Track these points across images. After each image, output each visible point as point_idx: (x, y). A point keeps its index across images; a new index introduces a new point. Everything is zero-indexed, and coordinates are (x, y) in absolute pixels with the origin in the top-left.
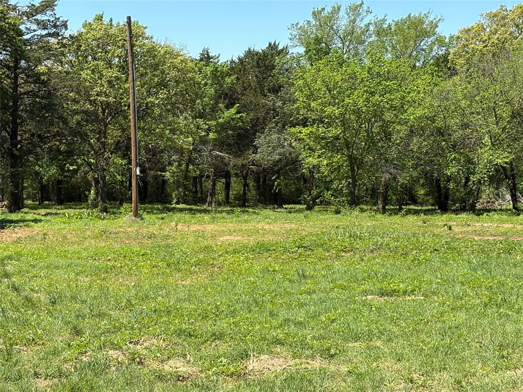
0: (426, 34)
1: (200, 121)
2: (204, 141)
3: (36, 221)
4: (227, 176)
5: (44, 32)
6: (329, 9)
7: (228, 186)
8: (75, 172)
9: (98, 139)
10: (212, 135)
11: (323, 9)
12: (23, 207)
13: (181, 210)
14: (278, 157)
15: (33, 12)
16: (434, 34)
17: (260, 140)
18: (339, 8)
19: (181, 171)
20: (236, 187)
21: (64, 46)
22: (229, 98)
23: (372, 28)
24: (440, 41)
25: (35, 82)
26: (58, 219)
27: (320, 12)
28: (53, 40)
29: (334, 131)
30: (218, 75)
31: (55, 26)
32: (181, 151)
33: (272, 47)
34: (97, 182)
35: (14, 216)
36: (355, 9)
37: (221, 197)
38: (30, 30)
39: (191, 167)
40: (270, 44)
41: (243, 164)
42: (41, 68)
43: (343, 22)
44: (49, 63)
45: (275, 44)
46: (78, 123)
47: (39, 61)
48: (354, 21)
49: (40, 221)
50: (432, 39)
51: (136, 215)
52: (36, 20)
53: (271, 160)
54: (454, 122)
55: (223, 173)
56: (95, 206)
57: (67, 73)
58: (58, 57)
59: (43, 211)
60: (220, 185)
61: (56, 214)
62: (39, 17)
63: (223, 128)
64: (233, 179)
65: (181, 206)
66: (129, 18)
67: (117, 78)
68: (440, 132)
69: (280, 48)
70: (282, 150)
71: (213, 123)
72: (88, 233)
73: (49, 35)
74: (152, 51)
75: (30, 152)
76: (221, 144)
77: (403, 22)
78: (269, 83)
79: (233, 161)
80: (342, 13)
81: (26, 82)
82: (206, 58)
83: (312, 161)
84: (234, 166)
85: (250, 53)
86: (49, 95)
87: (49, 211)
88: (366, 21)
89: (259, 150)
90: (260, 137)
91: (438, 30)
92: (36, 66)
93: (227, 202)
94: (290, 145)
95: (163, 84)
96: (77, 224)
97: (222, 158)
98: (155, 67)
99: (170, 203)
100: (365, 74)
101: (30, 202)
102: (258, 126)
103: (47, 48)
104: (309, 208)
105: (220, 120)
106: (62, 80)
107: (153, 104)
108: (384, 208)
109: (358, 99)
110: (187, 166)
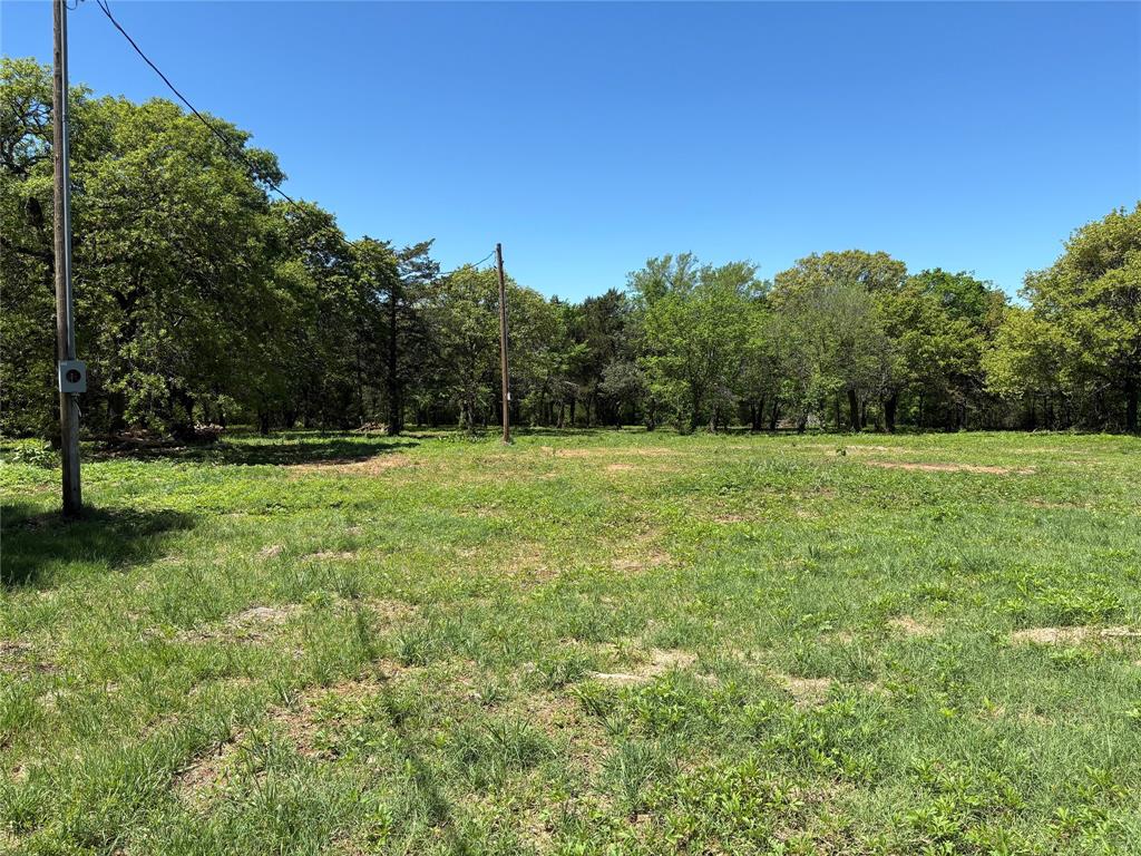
0: (743, 280)
1: (556, 354)
2: (557, 372)
3: (411, 445)
4: (573, 402)
5: (418, 274)
6: (662, 259)
7: (572, 410)
8: (446, 399)
9: (467, 371)
10: (564, 367)
11: (656, 259)
12: (403, 429)
13: (539, 432)
14: (624, 385)
15: (408, 255)
16: (752, 279)
17: (607, 371)
18: (670, 258)
19: (538, 398)
20: (579, 411)
21: (437, 286)
22: (577, 335)
23: (698, 274)
24: (757, 286)
25: (410, 319)
26: (432, 442)
27: (653, 262)
28: (427, 281)
29: (679, 360)
30: (570, 314)
31: (429, 268)
32: (535, 380)
33: (612, 293)
34: (466, 409)
35: (390, 441)
36: (684, 259)
37: (568, 418)
38: (406, 273)
39: (546, 394)
40: (609, 291)
41: (588, 393)
42: (417, 306)
43: (674, 269)
44: (423, 301)
45: (613, 290)
46: (450, 355)
47: (414, 299)
48: (683, 269)
49: (417, 444)
50: (750, 283)
51: (508, 439)
52: (411, 263)
53: (618, 388)
54: (783, 353)
55: (570, 400)
56: (465, 428)
57: (440, 309)
58: (432, 295)
59: (419, 434)
60: (567, 410)
61: (431, 437)
62: (414, 259)
63: (573, 360)
64: (577, 405)
65: (538, 428)
66: (499, 245)
67: (484, 315)
68: (774, 360)
69: (619, 293)
70: (627, 379)
71: (566, 356)
72: (462, 461)
73: (424, 276)
74: (514, 292)
75: (407, 381)
76: (569, 374)
77: (726, 269)
78: (612, 322)
79: (579, 390)
80: (673, 261)
81: (403, 318)
82: (555, 301)
83: (656, 387)
84: (581, 394)
85: (589, 301)
86: (423, 331)
87: (424, 433)
88: (693, 269)
89: (606, 379)
90: (606, 368)
91: (755, 276)
92: (411, 303)
93: (572, 425)
94: (635, 374)
95: (524, 321)
96: (450, 449)
97: (571, 387)
98: (517, 306)
99: (528, 424)
100: (709, 308)
101: (410, 425)
102: (600, 360)
103: (421, 288)
104: (650, 429)
105: (572, 354)
106: (436, 315)
107: (516, 339)
108: (715, 428)
109: (703, 330)
110: (543, 393)
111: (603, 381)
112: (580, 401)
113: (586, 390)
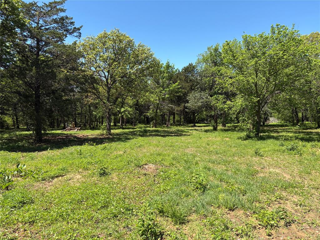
4: (174, 114)
7: (174, 118)
11: (212, 46)
14: (201, 104)
19: (154, 112)
20: (177, 118)
27: (211, 48)
37: (172, 122)
39: (158, 111)
40: (190, 64)
41: (180, 110)
45: (191, 64)
53: (197, 106)
55: (172, 113)
60: (172, 117)
64: (176, 116)
76: (171, 101)
79: (176, 109)
84: (177, 110)
89: (190, 101)
90: (189, 96)
97: (172, 107)
105: (171, 88)
111: (188, 102)
112: (177, 114)
113: (179, 109)
